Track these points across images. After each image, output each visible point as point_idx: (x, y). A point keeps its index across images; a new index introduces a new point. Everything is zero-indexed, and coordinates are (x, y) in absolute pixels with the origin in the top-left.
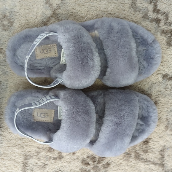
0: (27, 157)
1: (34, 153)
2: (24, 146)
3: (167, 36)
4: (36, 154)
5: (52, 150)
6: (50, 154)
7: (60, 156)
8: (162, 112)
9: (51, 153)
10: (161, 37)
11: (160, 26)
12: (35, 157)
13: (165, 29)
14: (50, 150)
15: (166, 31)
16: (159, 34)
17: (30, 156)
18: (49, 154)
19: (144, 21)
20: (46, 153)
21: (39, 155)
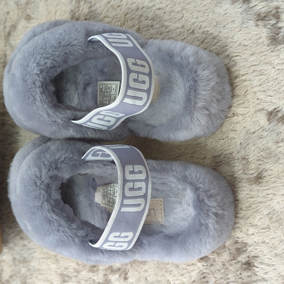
0: (64, 277)
1: (72, 273)
2: (60, 259)
3: (269, 24)
4: (75, 274)
5: (95, 269)
6: (93, 276)
7: (106, 280)
8: (274, 198)
9: (94, 274)
10: (256, 28)
11: (252, 7)
12: (74, 279)
13: (264, 9)
14: (93, 268)
15: (264, 15)
16: (252, 23)
17: (68, 276)
18: (91, 274)
19: (220, 5)
20: (87, 274)
21: (80, 276)
